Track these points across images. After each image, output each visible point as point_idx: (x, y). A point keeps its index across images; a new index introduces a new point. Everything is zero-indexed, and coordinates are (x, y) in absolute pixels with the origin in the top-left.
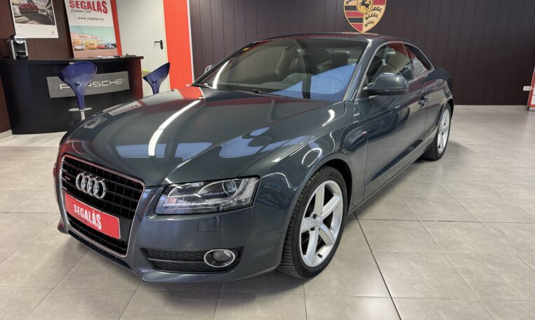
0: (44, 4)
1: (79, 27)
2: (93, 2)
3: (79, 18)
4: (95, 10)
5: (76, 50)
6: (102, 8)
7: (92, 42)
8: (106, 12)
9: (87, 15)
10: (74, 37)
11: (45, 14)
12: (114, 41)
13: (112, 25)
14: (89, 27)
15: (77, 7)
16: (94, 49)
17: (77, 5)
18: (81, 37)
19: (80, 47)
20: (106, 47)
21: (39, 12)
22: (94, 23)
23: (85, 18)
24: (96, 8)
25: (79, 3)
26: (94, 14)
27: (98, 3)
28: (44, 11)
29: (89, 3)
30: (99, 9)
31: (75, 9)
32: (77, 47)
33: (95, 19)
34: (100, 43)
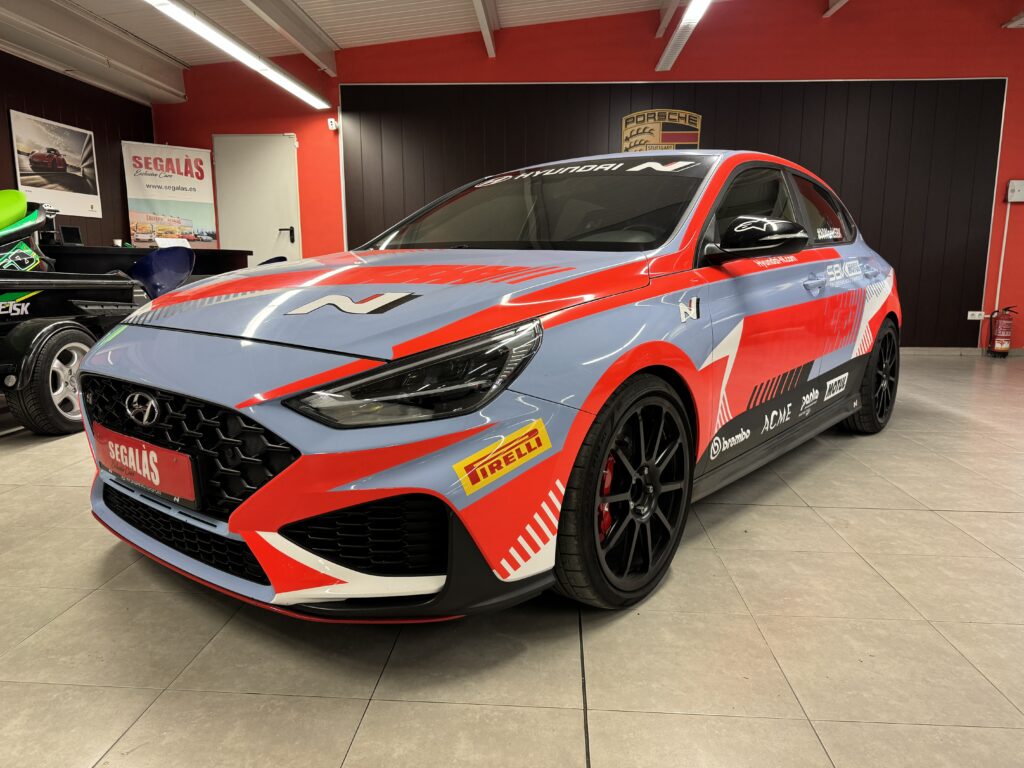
0: (79, 157)
1: (148, 202)
2: (178, 161)
3: (148, 186)
4: (180, 173)
5: (138, 240)
6: (195, 170)
7: (171, 228)
8: (201, 177)
9: (164, 182)
10: (135, 219)
11: (80, 174)
13: (212, 202)
14: (165, 203)
15: (147, 167)
17: (147, 164)
19: (147, 237)
21: (69, 171)
22: (179, 196)
23: (160, 187)
24: (183, 170)
25: (151, 161)
26: (178, 180)
27: (187, 162)
28: (78, 169)
30: (188, 172)
31: (143, 170)
32: (141, 237)
33: (178, 188)
34: (187, 230)
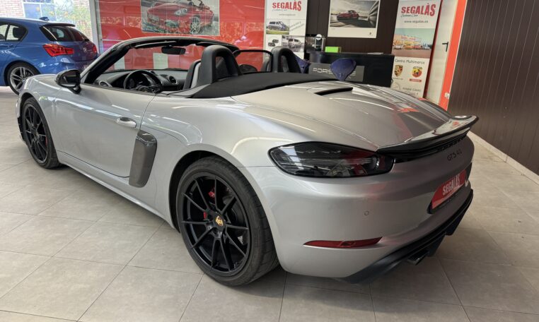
0: (368, 12)
1: (402, 30)
2: (423, 7)
3: (405, 22)
4: (422, 13)
5: (395, 49)
6: (430, 11)
7: (411, 42)
8: (432, 15)
9: (414, 19)
10: (397, 38)
11: (366, 20)
12: (431, 43)
13: (435, 27)
14: (411, 30)
15: (407, 12)
16: (409, 49)
17: (408, 10)
18: (402, 38)
19: (399, 47)
20: (422, 48)
21: (359, 19)
22: (419, 26)
23: (410, 22)
24: (424, 12)
25: (410, 9)
26: (420, 17)
27: (428, 7)
28: (366, 17)
29: (419, 7)
30: (427, 12)
31: (405, 14)
32: (397, 47)
33: (419, 22)
34: (418, 44)
